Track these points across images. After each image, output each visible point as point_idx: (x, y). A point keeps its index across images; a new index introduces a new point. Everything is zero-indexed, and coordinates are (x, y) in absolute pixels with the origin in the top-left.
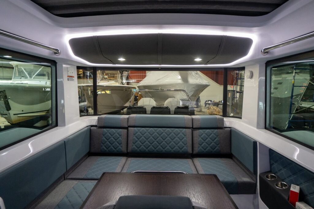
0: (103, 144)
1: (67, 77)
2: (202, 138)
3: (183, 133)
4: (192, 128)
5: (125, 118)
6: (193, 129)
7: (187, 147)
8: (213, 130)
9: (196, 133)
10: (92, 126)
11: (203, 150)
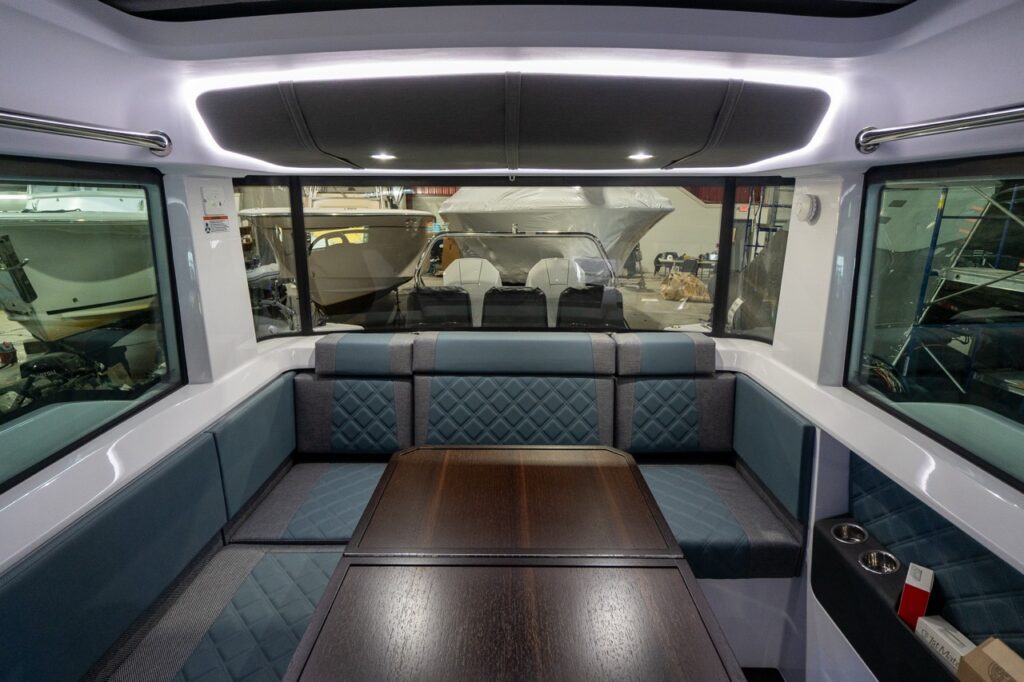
0: (339, 427)
1: (203, 223)
2: (644, 406)
3: (586, 393)
4: (616, 374)
5: (402, 347)
6: (619, 377)
7: (597, 433)
8: (679, 381)
9: (629, 389)
10: (298, 371)
11: (646, 441)
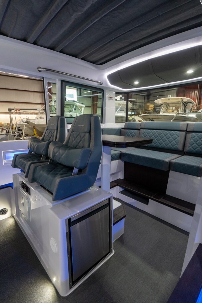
1: (108, 98)
2: (193, 140)
3: (177, 135)
6: (187, 132)
10: (122, 128)
11: (193, 149)
